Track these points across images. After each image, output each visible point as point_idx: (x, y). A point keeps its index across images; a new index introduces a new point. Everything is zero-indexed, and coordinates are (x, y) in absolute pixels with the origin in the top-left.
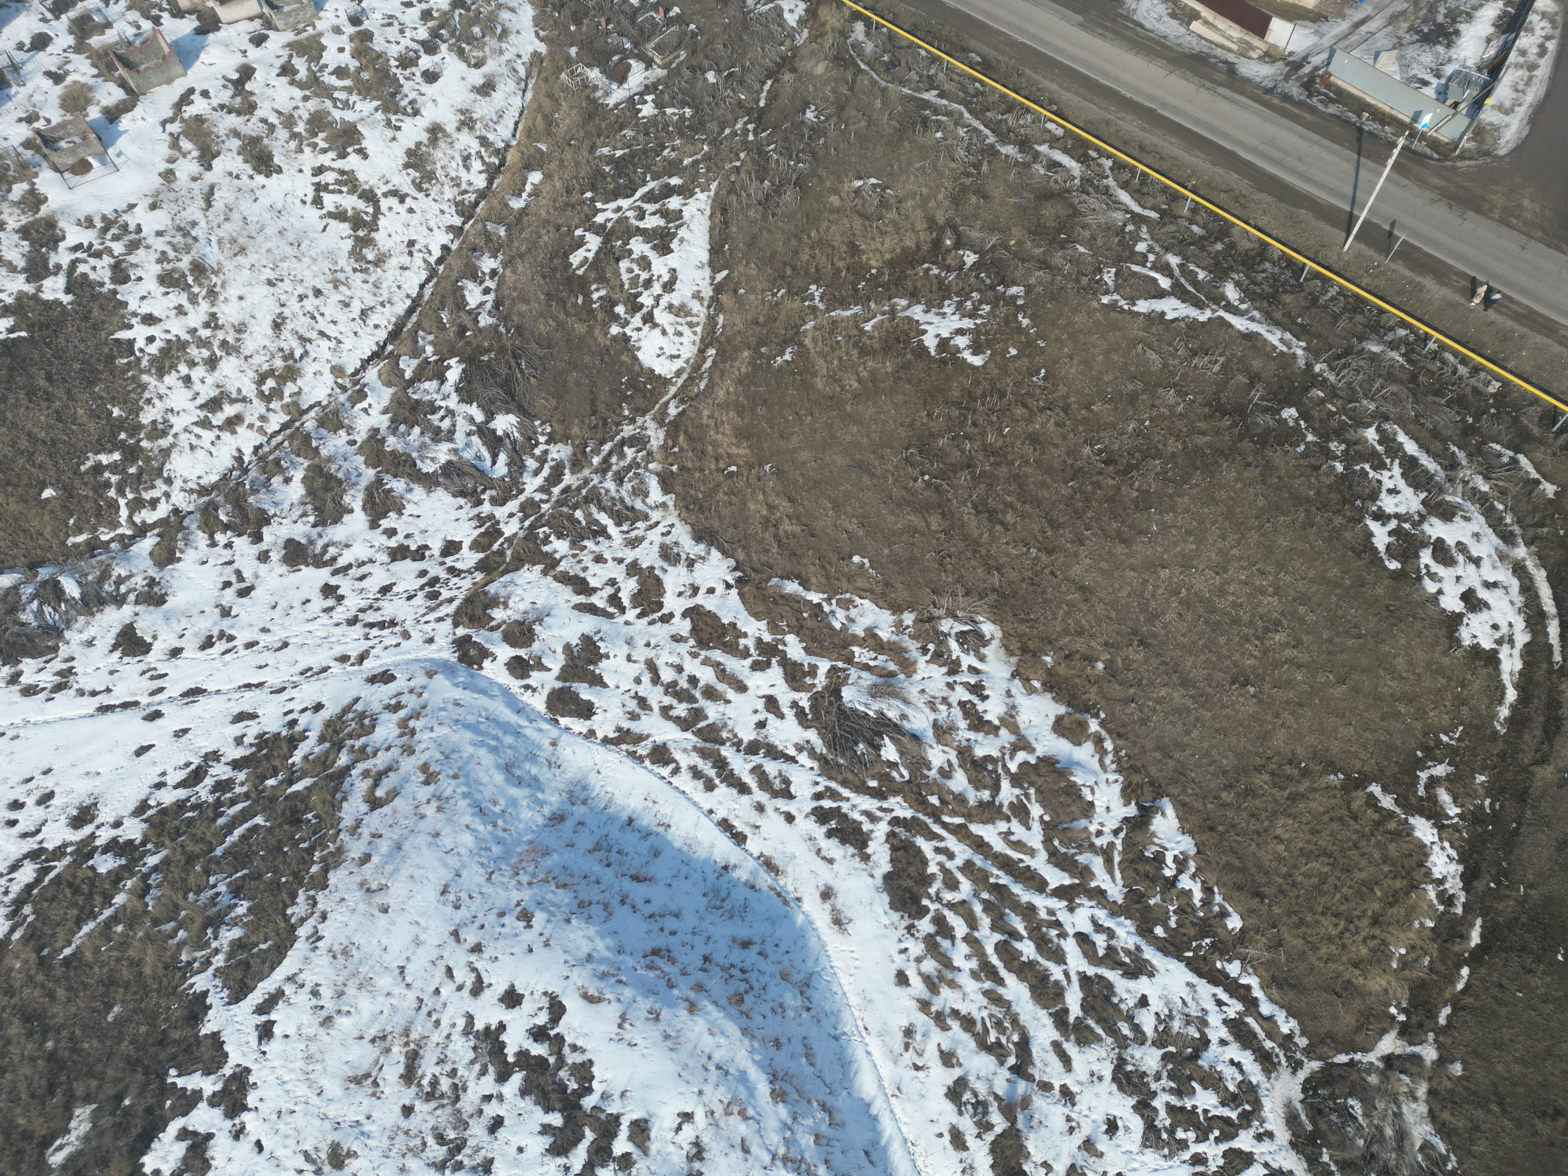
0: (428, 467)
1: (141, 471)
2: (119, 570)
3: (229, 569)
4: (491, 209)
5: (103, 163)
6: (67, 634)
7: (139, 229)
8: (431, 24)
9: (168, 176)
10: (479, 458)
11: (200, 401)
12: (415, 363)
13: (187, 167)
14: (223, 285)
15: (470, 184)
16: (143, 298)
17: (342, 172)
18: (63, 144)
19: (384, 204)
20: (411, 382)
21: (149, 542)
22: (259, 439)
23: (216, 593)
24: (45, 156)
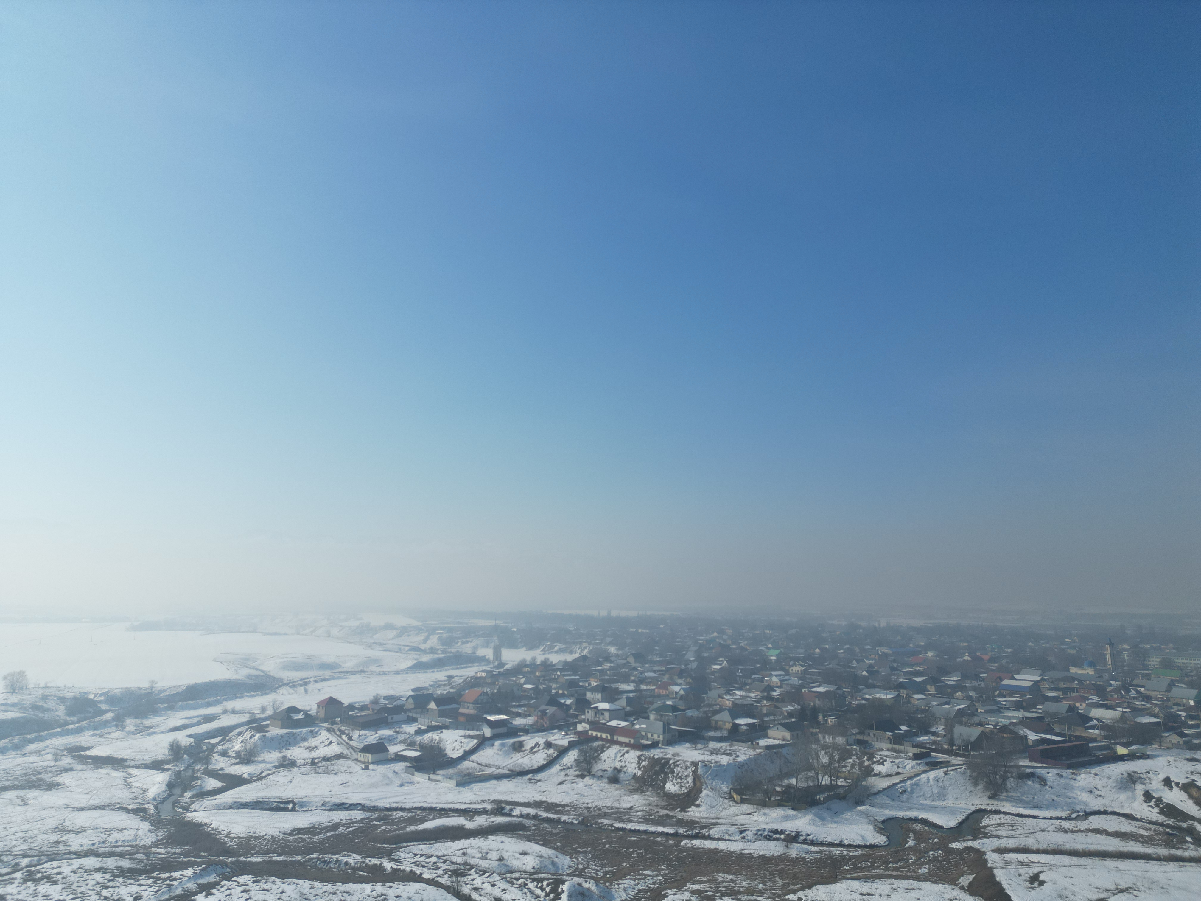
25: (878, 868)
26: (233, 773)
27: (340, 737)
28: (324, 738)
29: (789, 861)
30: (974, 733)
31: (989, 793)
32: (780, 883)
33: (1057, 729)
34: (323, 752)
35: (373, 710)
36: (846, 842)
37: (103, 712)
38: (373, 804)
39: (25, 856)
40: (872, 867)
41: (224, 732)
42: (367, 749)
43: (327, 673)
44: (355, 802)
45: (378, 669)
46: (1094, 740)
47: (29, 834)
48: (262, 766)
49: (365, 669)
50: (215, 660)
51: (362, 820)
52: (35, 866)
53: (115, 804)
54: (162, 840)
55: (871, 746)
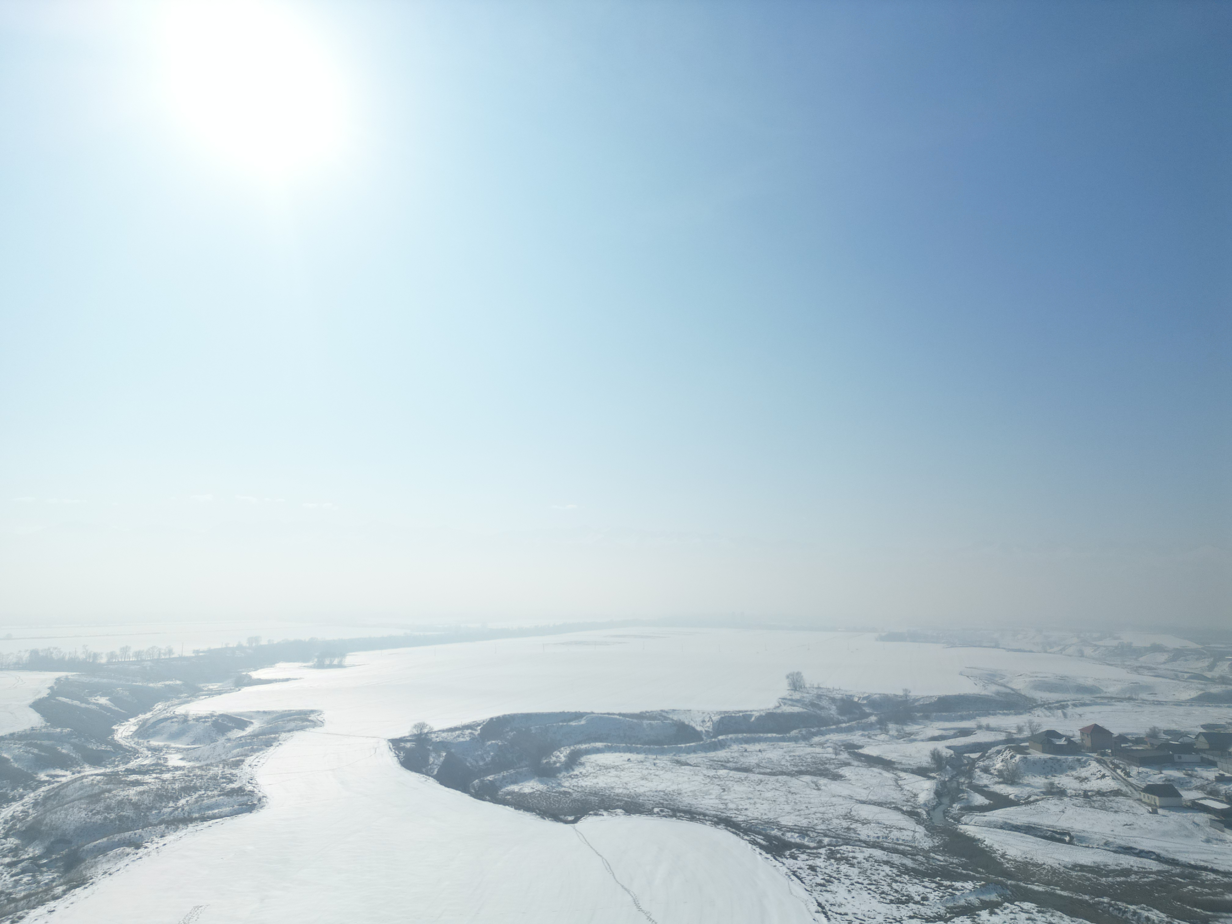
26: (998, 791)
27: (1115, 771)
28: (1094, 770)
34: (1094, 785)
35: (1152, 745)
37: (868, 715)
38: (1171, 856)
39: (826, 835)
41: (982, 748)
42: (1151, 789)
43: (1087, 698)
44: (1147, 849)
45: (1151, 698)
47: (826, 816)
48: (1028, 789)
49: (1134, 697)
50: (961, 674)
51: (1158, 873)
52: (835, 846)
53: (891, 803)
54: (938, 847)
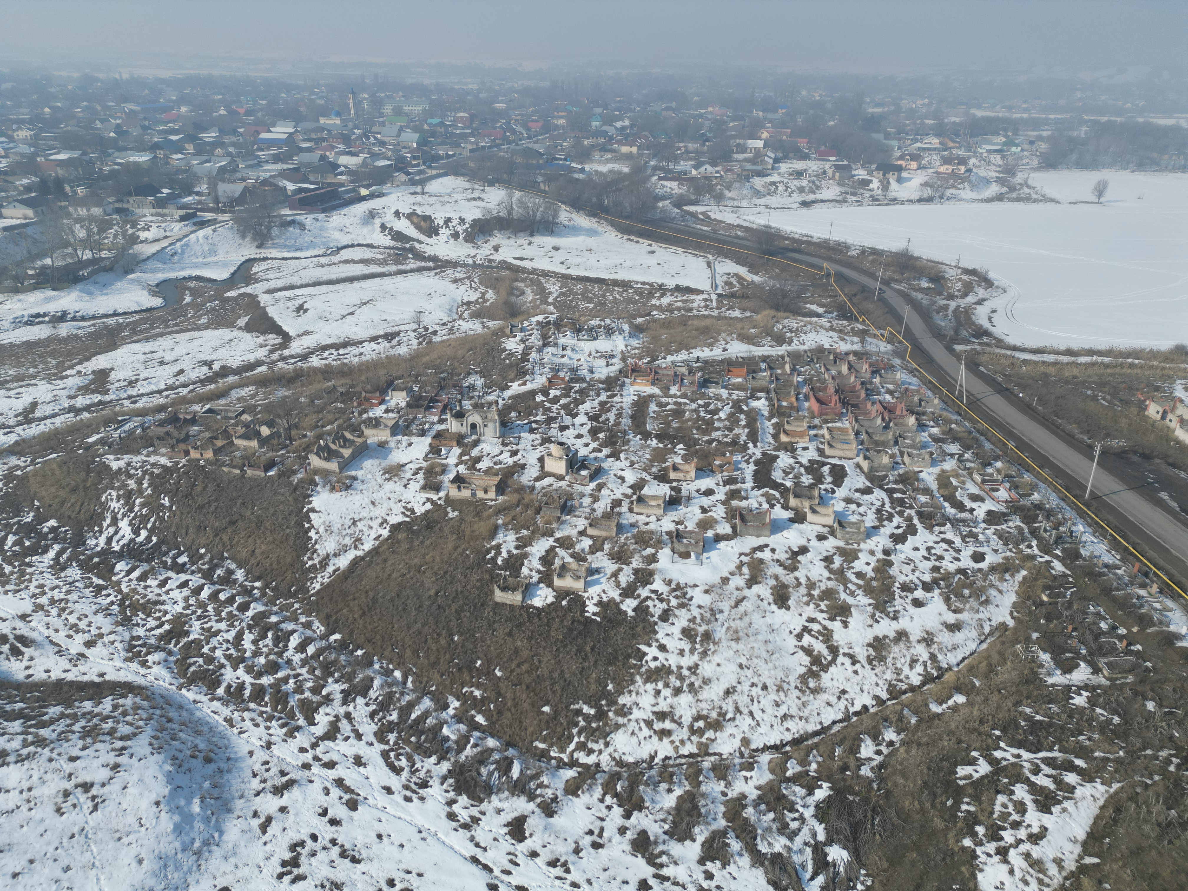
0: (763, 847)
1: (598, 728)
2: (545, 779)
3: (599, 823)
4: (914, 701)
5: (697, 558)
6: (494, 797)
7: (691, 599)
8: (935, 575)
9: (725, 581)
10: (803, 866)
11: (656, 709)
12: (798, 769)
13: (738, 581)
14: (713, 653)
15: (907, 677)
16: (668, 635)
17: (825, 628)
18: (685, 541)
19: (841, 659)
20: (788, 780)
21: (570, 773)
22: (671, 753)
23: (581, 832)
24: (672, 542)
25: (157, 327)
29: (59, 340)
30: (237, 188)
31: (256, 244)
32: (54, 362)
33: (312, 179)
36: (121, 311)
40: (152, 328)
46: (342, 185)
55: (133, 213)
